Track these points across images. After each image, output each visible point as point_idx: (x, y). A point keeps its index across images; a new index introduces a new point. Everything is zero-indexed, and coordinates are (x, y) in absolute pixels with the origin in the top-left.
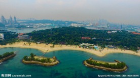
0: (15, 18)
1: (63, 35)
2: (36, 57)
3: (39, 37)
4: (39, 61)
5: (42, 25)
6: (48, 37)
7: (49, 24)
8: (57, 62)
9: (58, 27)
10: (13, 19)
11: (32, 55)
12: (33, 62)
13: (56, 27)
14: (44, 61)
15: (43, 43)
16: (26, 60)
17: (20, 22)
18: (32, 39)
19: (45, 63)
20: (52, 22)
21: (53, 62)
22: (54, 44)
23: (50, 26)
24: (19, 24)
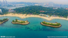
1: (31, 10)
2: (18, 21)
3: (19, 11)
4: (20, 22)
5: (20, 5)
6: (24, 11)
7: (24, 4)
8: (28, 23)
9: (29, 6)
10: (5, 2)
11: (16, 20)
12: (17, 23)
13: (27, 6)
14: (22, 22)
15: (21, 14)
17: (9, 3)
18: (16, 12)
19: (23, 24)
21: (26, 23)
22: (27, 14)
23: (24, 5)
24: (8, 4)
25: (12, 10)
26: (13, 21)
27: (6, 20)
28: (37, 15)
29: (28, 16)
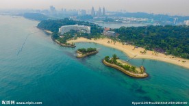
0: (104, 9)
1: (164, 38)
2: (118, 61)
3: (127, 35)
4: (122, 66)
5: (135, 19)
6: (141, 37)
7: (145, 20)
8: (145, 74)
9: (159, 25)
11: (115, 57)
12: (114, 65)
13: (155, 25)
14: (127, 68)
15: (131, 44)
16: (107, 61)
17: (108, 14)
18: (118, 37)
19: (128, 72)
20: (150, 16)
21: (139, 73)
22: (147, 49)
23: (146, 22)
24: (107, 16)
25: (110, 30)
26: (107, 59)
27: (92, 51)
28: (183, 57)
29: (150, 55)
